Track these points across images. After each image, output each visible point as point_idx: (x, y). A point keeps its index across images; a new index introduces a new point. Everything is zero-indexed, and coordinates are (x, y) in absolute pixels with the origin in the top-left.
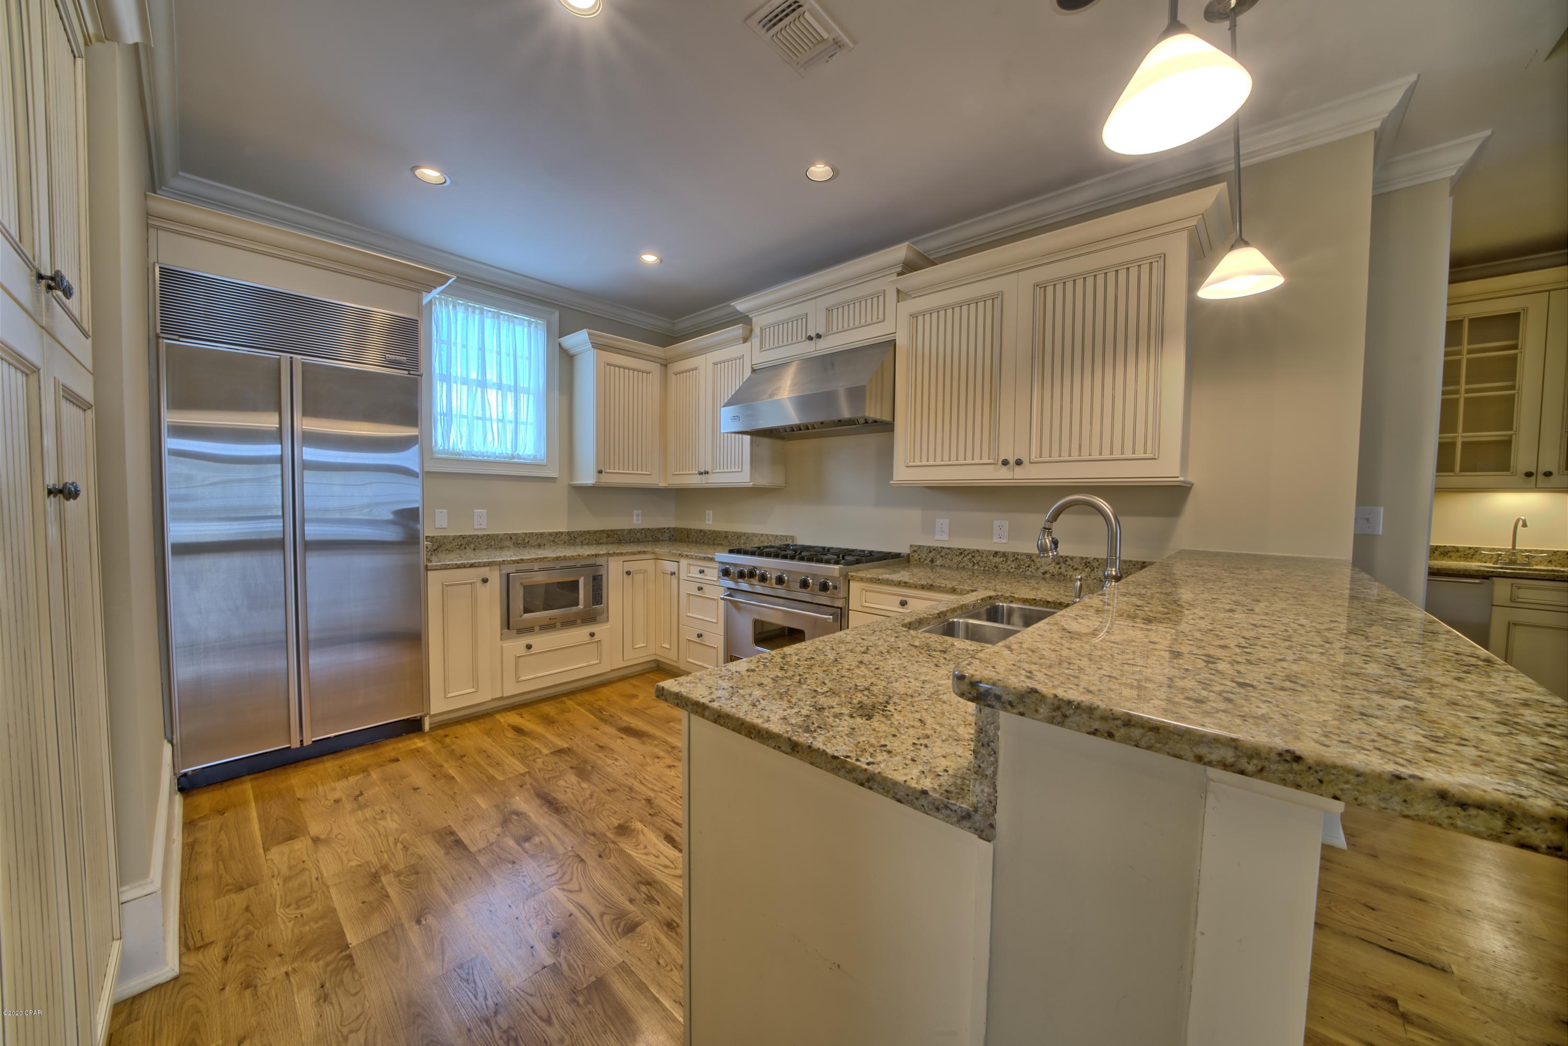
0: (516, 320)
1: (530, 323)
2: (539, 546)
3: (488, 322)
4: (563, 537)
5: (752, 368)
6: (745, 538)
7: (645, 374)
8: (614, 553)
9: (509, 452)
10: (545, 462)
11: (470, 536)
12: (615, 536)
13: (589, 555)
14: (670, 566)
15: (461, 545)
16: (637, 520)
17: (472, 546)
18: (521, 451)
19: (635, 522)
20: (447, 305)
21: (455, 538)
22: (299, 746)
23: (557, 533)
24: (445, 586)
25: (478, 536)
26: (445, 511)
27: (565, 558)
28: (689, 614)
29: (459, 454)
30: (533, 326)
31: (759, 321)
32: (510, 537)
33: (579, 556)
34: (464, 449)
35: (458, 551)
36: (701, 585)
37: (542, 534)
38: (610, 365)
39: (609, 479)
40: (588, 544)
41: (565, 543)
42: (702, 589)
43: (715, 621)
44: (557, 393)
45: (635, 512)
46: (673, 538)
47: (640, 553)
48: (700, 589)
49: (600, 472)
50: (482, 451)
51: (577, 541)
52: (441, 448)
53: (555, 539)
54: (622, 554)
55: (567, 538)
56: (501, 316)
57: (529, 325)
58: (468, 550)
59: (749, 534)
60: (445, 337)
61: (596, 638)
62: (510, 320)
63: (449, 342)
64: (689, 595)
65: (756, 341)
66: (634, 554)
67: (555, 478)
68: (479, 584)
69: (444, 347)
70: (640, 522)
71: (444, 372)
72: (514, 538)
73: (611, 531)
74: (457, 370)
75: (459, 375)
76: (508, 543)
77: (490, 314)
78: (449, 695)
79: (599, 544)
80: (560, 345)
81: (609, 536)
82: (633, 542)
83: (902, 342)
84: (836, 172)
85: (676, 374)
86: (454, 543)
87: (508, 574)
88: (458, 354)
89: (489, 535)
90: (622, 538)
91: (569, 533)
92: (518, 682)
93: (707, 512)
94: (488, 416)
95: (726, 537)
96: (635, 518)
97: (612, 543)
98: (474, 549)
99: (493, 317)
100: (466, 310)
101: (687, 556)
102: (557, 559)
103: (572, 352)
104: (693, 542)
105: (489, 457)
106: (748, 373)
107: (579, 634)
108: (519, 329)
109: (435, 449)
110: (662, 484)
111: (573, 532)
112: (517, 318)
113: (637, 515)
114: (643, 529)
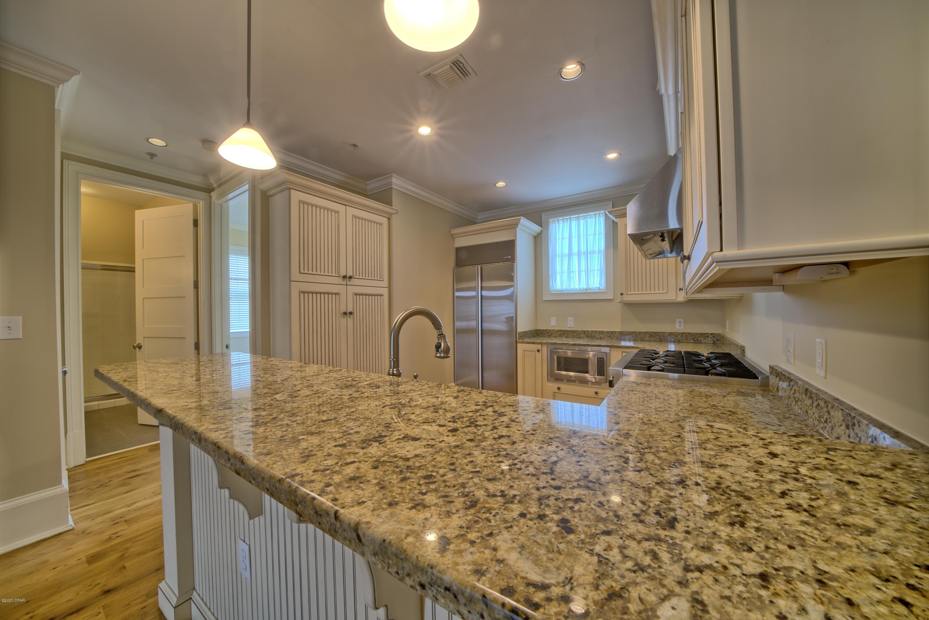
0: (589, 217)
1: (595, 215)
2: (601, 338)
4: (616, 334)
9: (585, 287)
10: (604, 291)
17: (565, 335)
18: (590, 287)
19: (677, 327)
21: (558, 331)
23: (612, 332)
24: (524, 351)
25: (568, 331)
26: (555, 318)
29: (561, 291)
30: (598, 217)
32: (584, 332)
37: (602, 332)
45: (677, 320)
49: (622, 294)
51: (626, 337)
52: (553, 289)
54: (618, 347)
56: (581, 218)
62: (585, 217)
66: (628, 348)
67: (612, 299)
68: (535, 352)
70: (681, 328)
72: (586, 333)
73: (653, 332)
74: (559, 251)
75: (560, 253)
76: (583, 335)
81: (651, 336)
86: (558, 333)
87: (551, 349)
88: (559, 243)
89: (573, 330)
96: (677, 324)
100: (564, 221)
107: (589, 390)
108: (590, 220)
109: (550, 289)
111: (623, 332)
112: (589, 215)
113: (680, 322)
114: (684, 333)
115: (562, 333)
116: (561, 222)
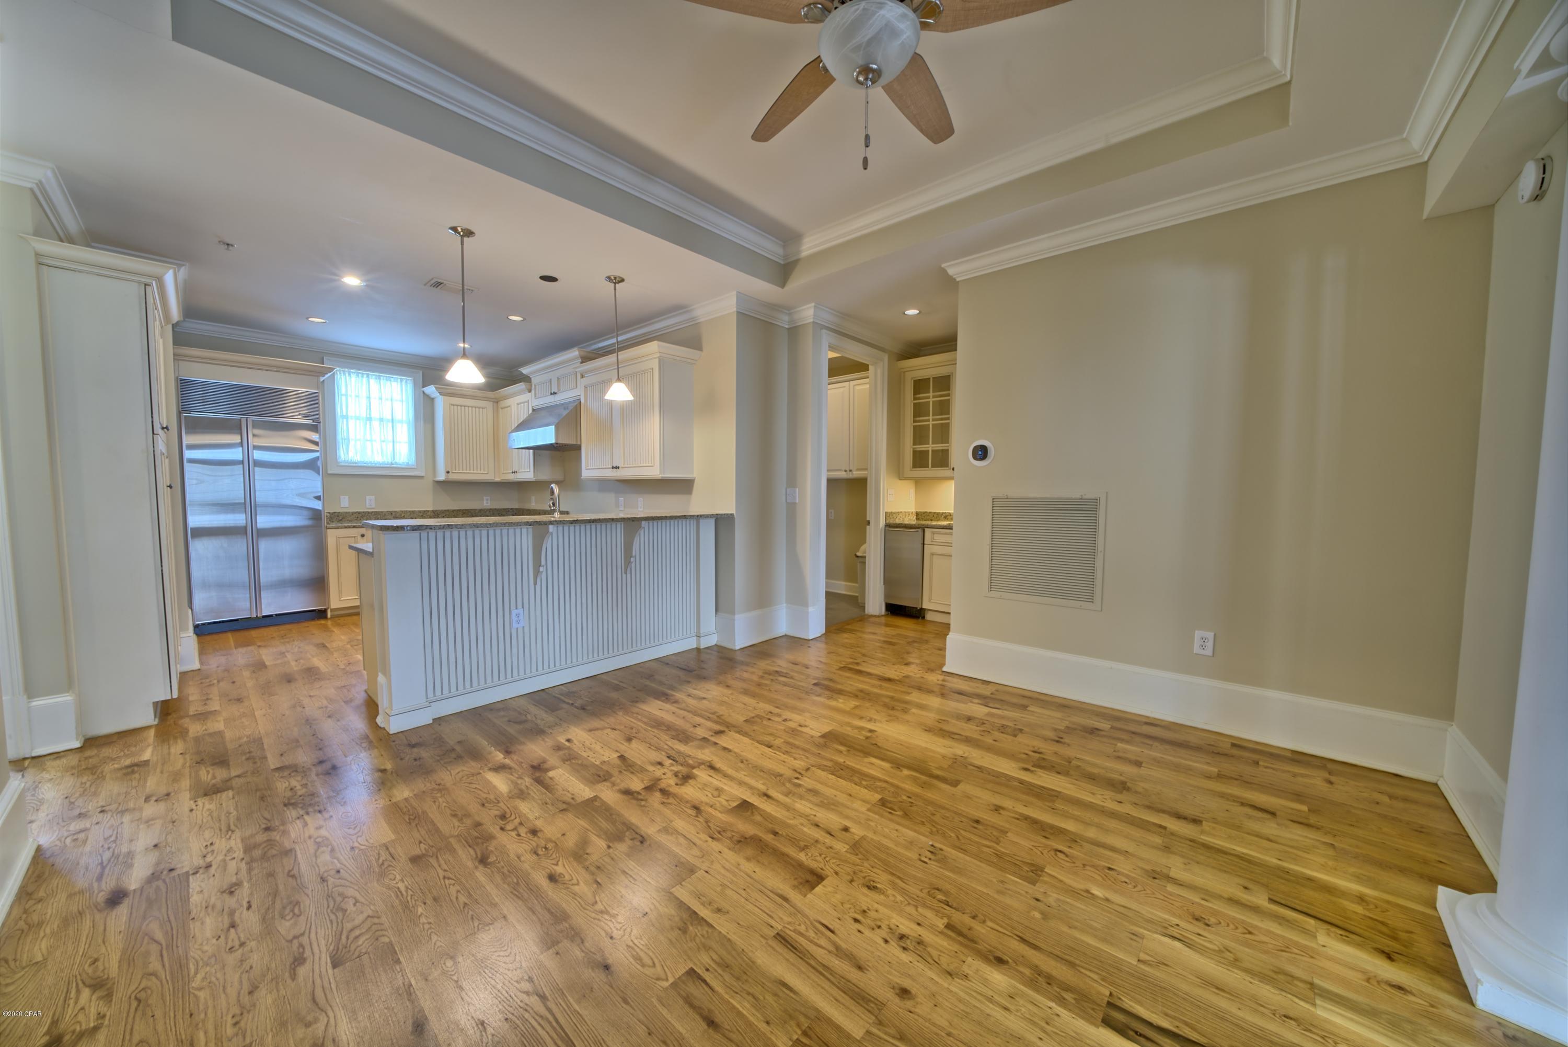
0: (392, 379)
1: (402, 380)
3: (373, 382)
4: (429, 513)
5: (532, 408)
9: (390, 461)
10: (415, 466)
11: (364, 512)
16: (486, 503)
17: (365, 518)
18: (397, 460)
19: (485, 504)
20: (344, 374)
21: (353, 513)
22: (256, 617)
23: (424, 511)
24: (337, 538)
25: (369, 512)
26: (347, 497)
29: (355, 463)
30: (404, 383)
31: (535, 380)
32: (391, 513)
34: (359, 460)
37: (413, 512)
39: (452, 477)
44: (422, 422)
45: (485, 498)
49: (448, 472)
50: (371, 460)
52: (343, 459)
55: (432, 514)
56: (382, 378)
60: (344, 393)
62: (388, 379)
63: (346, 395)
65: (533, 392)
67: (425, 476)
68: (359, 538)
69: (344, 398)
70: (489, 504)
71: (344, 414)
73: (466, 508)
74: (350, 412)
75: (354, 415)
78: (342, 600)
80: (423, 392)
81: (464, 512)
83: (583, 401)
84: (524, 319)
85: (502, 409)
86: (353, 516)
88: (352, 402)
89: (376, 510)
91: (433, 511)
94: (374, 438)
96: (485, 502)
99: (375, 378)
100: (358, 376)
103: (432, 396)
105: (375, 464)
106: (531, 411)
108: (394, 384)
109: (340, 460)
110: (497, 479)
111: (437, 509)
112: (392, 377)
113: (487, 500)
115: (359, 516)
116: (353, 376)
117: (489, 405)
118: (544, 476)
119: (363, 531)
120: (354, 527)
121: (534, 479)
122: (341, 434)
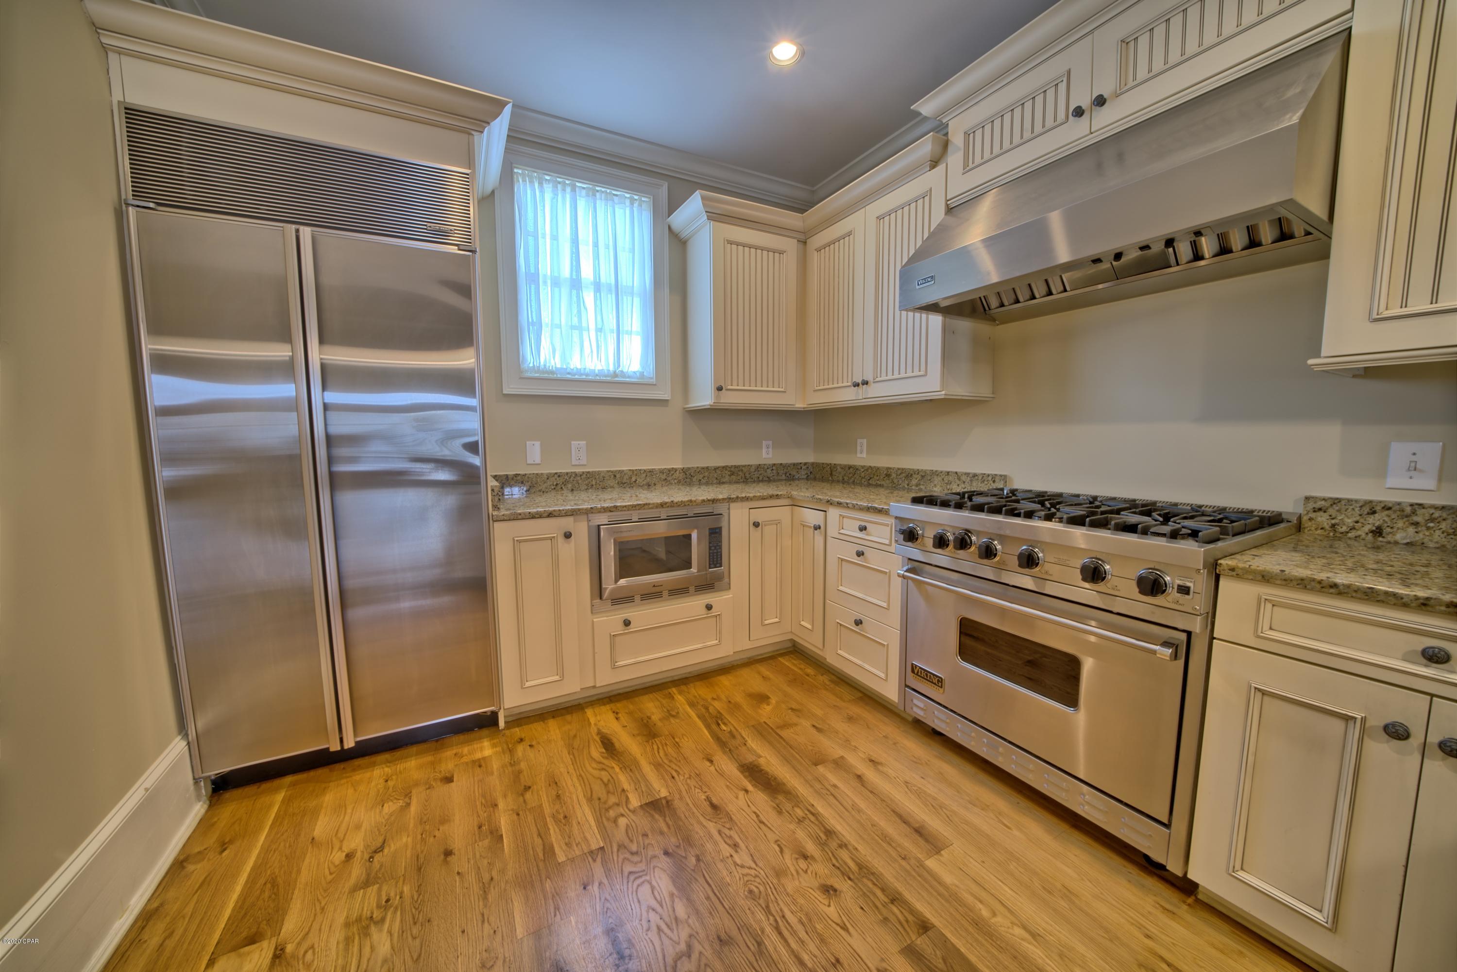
0: (616, 199)
1: (632, 201)
2: (649, 486)
3: (582, 203)
4: (677, 474)
5: (947, 205)
6: (919, 477)
7: (777, 255)
8: (737, 497)
9: (611, 368)
10: (654, 381)
11: (567, 473)
12: (740, 473)
13: (703, 501)
14: (812, 517)
15: (557, 485)
16: (767, 454)
17: (570, 486)
18: (625, 367)
19: (764, 455)
20: (531, 182)
21: (549, 476)
22: (339, 748)
23: (669, 470)
24: (517, 543)
25: (576, 474)
26: (537, 443)
27: (672, 505)
28: (841, 588)
29: (552, 372)
30: (636, 204)
31: (963, 121)
32: (614, 474)
33: (691, 501)
34: (559, 366)
35: (553, 493)
36: (861, 548)
37: (651, 471)
38: (731, 243)
39: (731, 399)
40: (707, 484)
41: (679, 482)
42: (863, 554)
43: (885, 605)
44: (667, 291)
45: (764, 443)
46: (812, 476)
47: (771, 497)
48: (860, 554)
49: (720, 389)
50: (579, 367)
51: (694, 479)
52: (531, 365)
53: (667, 477)
54: (747, 499)
55: (682, 476)
56: (598, 195)
57: (632, 204)
58: (565, 492)
59: (925, 471)
60: (531, 228)
61: (714, 612)
62: (609, 198)
63: (536, 231)
64: (842, 560)
65: (955, 159)
66: (763, 498)
67: (668, 400)
68: (561, 540)
69: (531, 240)
70: (770, 456)
71: (533, 270)
72: (618, 476)
73: (736, 467)
75: (549, 273)
76: (612, 482)
77: (584, 192)
78: (528, 684)
79: (720, 483)
80: (669, 227)
81: (732, 474)
82: (762, 481)
83: (1373, 27)
85: (818, 250)
86: (549, 483)
87: (599, 526)
88: (545, 245)
89: (588, 472)
90: (748, 476)
91: (684, 471)
92: (614, 667)
93: (859, 441)
94: (584, 324)
95: (888, 476)
96: (764, 450)
97: (737, 482)
98: (572, 490)
99: (587, 195)
100: (555, 187)
101: (839, 504)
102: (662, 505)
103: (684, 235)
104: (838, 481)
105: (587, 375)
106: (938, 216)
107: (694, 604)
108: (619, 211)
109: (524, 366)
110: (800, 405)
111: (689, 468)
112: (616, 195)
113: (768, 447)
114: (774, 464)
115: (560, 481)
116: (548, 188)
117: (790, 245)
118: (960, 390)
119: (567, 523)
120: (550, 515)
121: (942, 395)
122: (526, 314)
